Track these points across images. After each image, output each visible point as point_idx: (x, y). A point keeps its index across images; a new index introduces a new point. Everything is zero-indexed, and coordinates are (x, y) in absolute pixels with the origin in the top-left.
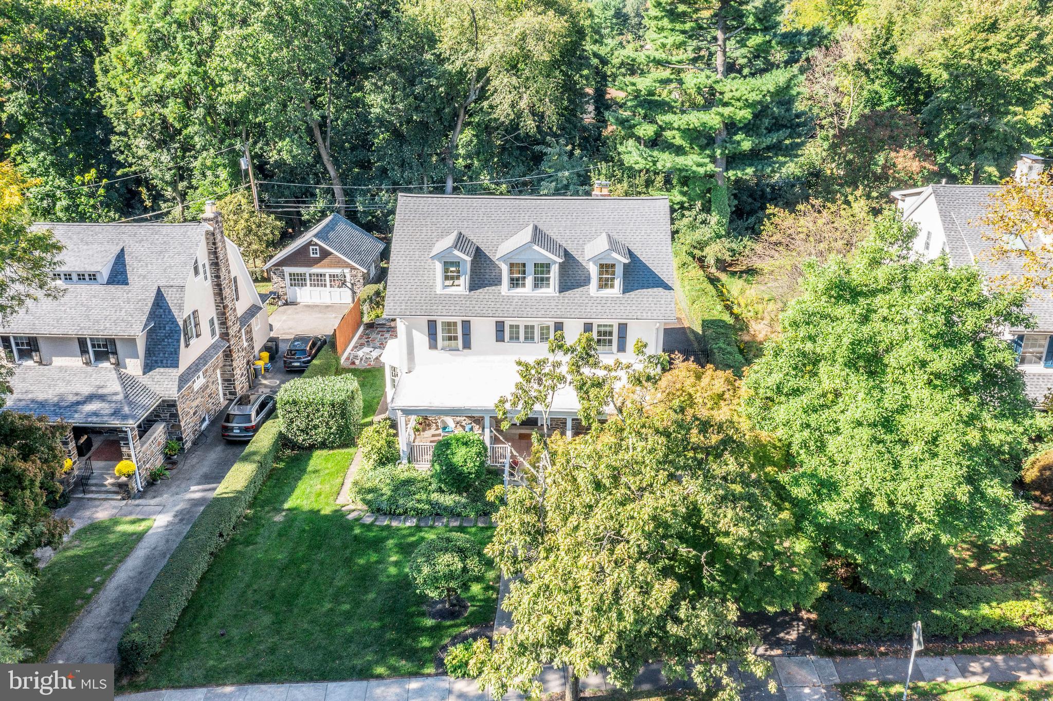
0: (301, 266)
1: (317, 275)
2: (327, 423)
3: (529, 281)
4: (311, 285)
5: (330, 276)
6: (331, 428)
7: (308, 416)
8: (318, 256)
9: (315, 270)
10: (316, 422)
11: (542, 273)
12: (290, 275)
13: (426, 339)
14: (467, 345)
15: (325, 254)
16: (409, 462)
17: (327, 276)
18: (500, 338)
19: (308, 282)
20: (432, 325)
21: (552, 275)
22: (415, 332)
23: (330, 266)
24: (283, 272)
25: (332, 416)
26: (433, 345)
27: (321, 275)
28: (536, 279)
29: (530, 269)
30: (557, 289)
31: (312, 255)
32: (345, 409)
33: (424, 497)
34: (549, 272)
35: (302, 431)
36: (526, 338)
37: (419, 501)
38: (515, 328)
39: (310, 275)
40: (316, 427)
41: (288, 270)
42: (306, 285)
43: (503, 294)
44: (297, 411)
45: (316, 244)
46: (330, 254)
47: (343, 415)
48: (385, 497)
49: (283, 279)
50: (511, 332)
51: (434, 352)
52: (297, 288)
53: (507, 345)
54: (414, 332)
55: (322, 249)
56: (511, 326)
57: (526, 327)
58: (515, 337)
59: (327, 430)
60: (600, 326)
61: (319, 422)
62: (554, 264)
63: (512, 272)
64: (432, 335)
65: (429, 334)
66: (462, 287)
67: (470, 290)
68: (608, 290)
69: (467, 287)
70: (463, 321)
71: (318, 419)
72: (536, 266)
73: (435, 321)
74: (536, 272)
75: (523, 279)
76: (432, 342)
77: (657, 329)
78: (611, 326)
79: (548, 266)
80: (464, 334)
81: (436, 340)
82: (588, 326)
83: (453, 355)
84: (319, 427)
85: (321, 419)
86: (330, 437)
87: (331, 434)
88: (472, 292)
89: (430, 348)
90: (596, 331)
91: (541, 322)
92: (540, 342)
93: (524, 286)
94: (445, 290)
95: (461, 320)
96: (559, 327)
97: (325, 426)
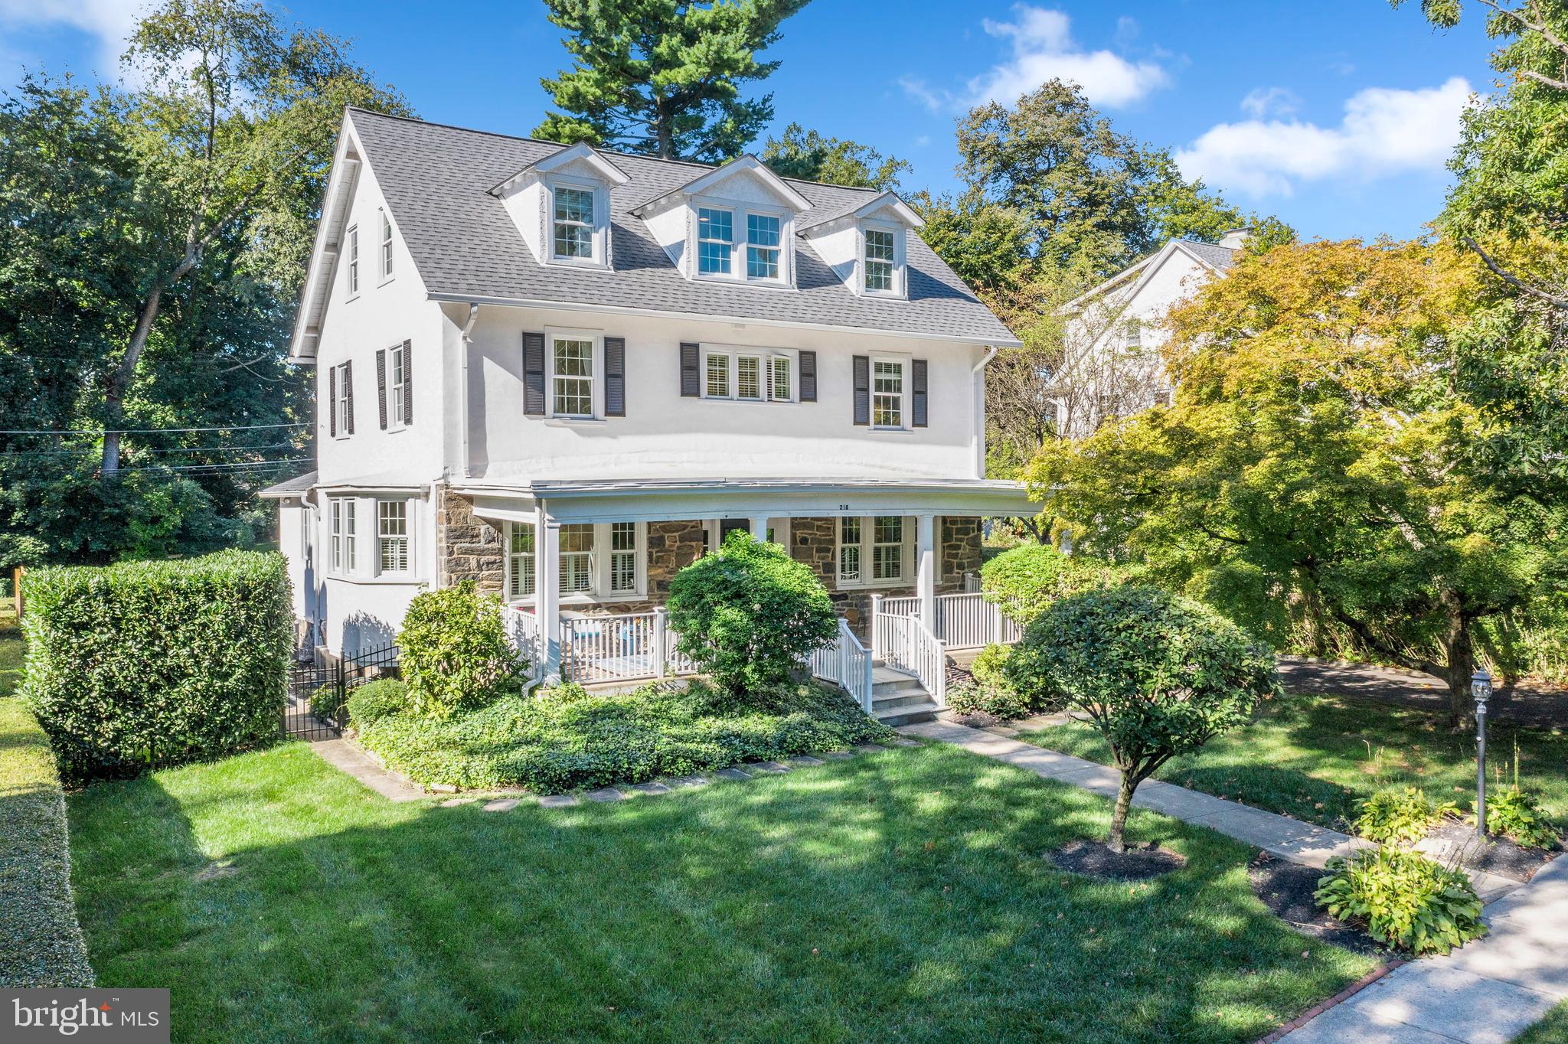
2: (216, 659)
3: (738, 258)
6: (226, 676)
7: (154, 635)
10: (179, 656)
11: (763, 239)
13: (516, 385)
14: (615, 406)
16: (565, 679)
18: (689, 388)
20: (533, 343)
21: (783, 246)
22: (489, 366)
25: (235, 631)
26: (533, 407)
28: (751, 254)
29: (740, 227)
30: (794, 278)
34: (775, 240)
35: (120, 697)
36: (742, 390)
38: (718, 365)
40: (173, 677)
43: (687, 280)
44: (116, 622)
50: (712, 375)
51: (537, 423)
53: (703, 406)
54: (488, 364)
56: (711, 360)
57: (742, 362)
58: (719, 388)
59: (211, 685)
60: (879, 368)
61: (190, 657)
62: (788, 219)
63: (703, 231)
64: (533, 375)
65: (526, 372)
66: (597, 257)
67: (618, 266)
68: (882, 292)
69: (610, 258)
70: (607, 340)
71: (184, 645)
72: (752, 220)
73: (542, 336)
74: (752, 238)
75: (726, 250)
76: (533, 392)
77: (976, 374)
78: (898, 369)
79: (775, 224)
80: (608, 376)
81: (542, 391)
82: (860, 363)
83: (580, 432)
84: (184, 675)
85: (197, 643)
86: (219, 709)
87: (222, 697)
88: (622, 273)
89: (527, 412)
90: (873, 376)
91: (774, 350)
92: (774, 398)
93: (726, 268)
94: (558, 261)
95: (602, 335)
96: (808, 361)
97: (209, 668)
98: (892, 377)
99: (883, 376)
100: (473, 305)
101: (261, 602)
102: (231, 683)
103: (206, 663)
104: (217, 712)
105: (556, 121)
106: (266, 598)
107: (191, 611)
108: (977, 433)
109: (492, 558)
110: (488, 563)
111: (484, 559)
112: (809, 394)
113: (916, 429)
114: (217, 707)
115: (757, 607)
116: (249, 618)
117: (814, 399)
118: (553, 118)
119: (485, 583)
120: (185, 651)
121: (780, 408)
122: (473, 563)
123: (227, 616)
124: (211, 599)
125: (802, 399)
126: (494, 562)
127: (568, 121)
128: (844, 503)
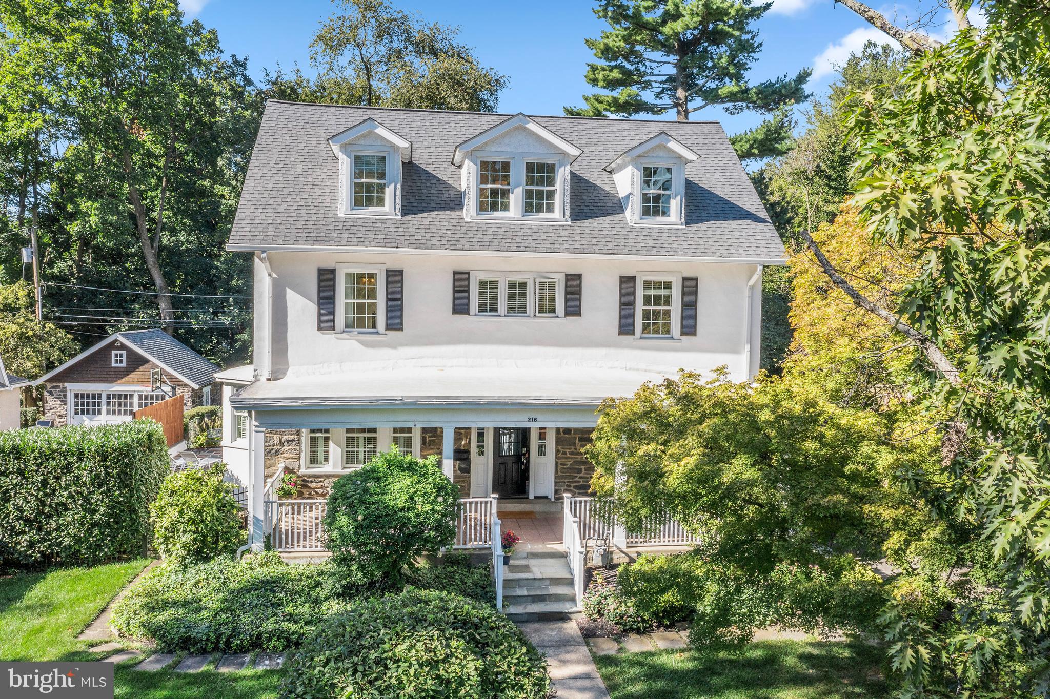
0: (94, 382)
1: (120, 396)
2: (87, 500)
3: (516, 199)
4: (108, 412)
5: (140, 397)
6: (95, 511)
8: (124, 365)
9: (118, 388)
10: (63, 496)
11: (540, 182)
12: (76, 396)
13: (312, 308)
14: (395, 322)
15: (136, 362)
16: (268, 547)
17: (136, 398)
18: (460, 306)
19: (104, 408)
20: (326, 277)
21: (558, 186)
22: (291, 295)
23: (141, 382)
24: (64, 391)
25: (98, 482)
26: (326, 323)
27: (126, 397)
28: (529, 194)
29: (518, 173)
30: (568, 213)
31: (113, 365)
32: (130, 465)
33: (305, 609)
34: (551, 182)
36: (511, 309)
37: (290, 618)
38: (489, 288)
39: (108, 397)
40: (59, 510)
41: (72, 388)
42: (100, 412)
43: (467, 219)
44: (21, 472)
45: (123, 347)
46: (145, 361)
47: (124, 480)
48: (205, 613)
49: (64, 402)
50: (482, 296)
51: (328, 338)
52: (84, 417)
53: (472, 322)
54: (290, 293)
55: (131, 354)
56: (483, 284)
57: (512, 285)
58: (489, 307)
59: (84, 517)
60: (647, 285)
61: (69, 497)
62: (563, 165)
63: (483, 179)
64: (326, 301)
65: (320, 298)
66: (388, 207)
67: (404, 213)
68: (660, 219)
69: (398, 207)
70: (388, 271)
71: (66, 489)
72: (530, 167)
73: (333, 271)
74: (530, 181)
75: (505, 193)
76: (325, 314)
77: (752, 288)
78: (668, 285)
79: (552, 168)
80: (389, 299)
81: (333, 312)
82: (627, 283)
83: (366, 344)
84: (67, 509)
85: (73, 488)
86: (92, 533)
87: (94, 525)
88: (408, 218)
89: (320, 328)
90: (640, 293)
91: (540, 274)
92: (537, 314)
93: (506, 207)
94: (354, 212)
95: (384, 268)
96: (574, 284)
97: (82, 505)
98: (663, 292)
99: (652, 292)
100: (263, 252)
101: (116, 464)
102: (97, 516)
103: (80, 502)
104: (90, 535)
105: (594, 69)
106: (119, 460)
107: (68, 468)
108: (751, 342)
109: (292, 437)
110: (288, 441)
111: (285, 438)
112: (574, 308)
113: (684, 338)
114: (89, 531)
115: (360, 517)
116: (107, 474)
117: (579, 314)
118: (592, 67)
119: (286, 455)
120: (66, 493)
121: (546, 322)
122: (277, 441)
123: (92, 471)
124: (80, 459)
125: (567, 314)
126: (293, 440)
127: (603, 69)
128: (533, 416)
